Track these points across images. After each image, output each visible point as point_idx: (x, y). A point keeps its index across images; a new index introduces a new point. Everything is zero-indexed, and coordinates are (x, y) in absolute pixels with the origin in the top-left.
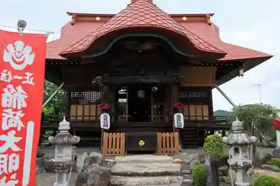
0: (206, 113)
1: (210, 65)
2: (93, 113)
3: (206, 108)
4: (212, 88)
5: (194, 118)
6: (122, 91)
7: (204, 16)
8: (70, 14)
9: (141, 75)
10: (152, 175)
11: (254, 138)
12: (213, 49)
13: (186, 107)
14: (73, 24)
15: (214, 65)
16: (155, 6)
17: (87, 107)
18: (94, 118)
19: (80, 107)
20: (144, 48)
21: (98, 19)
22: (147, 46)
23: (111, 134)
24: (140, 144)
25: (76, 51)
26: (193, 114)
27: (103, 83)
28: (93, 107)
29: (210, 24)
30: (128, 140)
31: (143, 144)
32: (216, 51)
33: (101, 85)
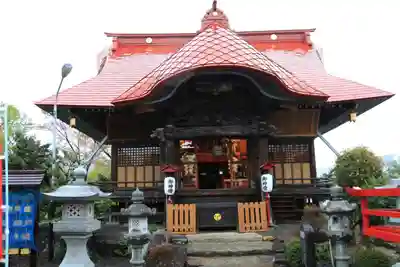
0: (307, 174)
1: (310, 107)
3: (306, 166)
4: (314, 138)
5: (290, 182)
7: (301, 33)
8: (109, 35)
10: (238, 254)
13: (278, 166)
14: (114, 51)
17: (140, 170)
18: (151, 185)
19: (131, 169)
20: (221, 90)
21: (149, 40)
24: (215, 218)
26: (288, 175)
27: (167, 138)
28: (149, 169)
29: (310, 45)
30: (199, 211)
31: (220, 218)
32: (316, 94)
33: (163, 140)
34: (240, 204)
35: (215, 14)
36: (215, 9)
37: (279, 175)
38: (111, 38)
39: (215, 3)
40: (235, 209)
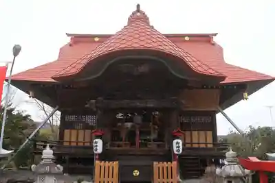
0: (210, 140)
1: (212, 88)
2: (87, 139)
3: (210, 133)
4: (216, 112)
5: (196, 146)
6: (120, 116)
8: (69, 35)
9: (139, 99)
11: (247, 171)
12: (212, 72)
13: (188, 133)
14: (70, 45)
15: (217, 88)
16: (152, 27)
17: (81, 132)
18: (88, 144)
19: (74, 132)
20: (140, 71)
21: (97, 39)
22: (143, 69)
23: (103, 162)
24: (134, 174)
25: (69, 74)
26: (195, 140)
27: (97, 107)
28: (88, 132)
29: (213, 44)
30: (121, 168)
31: (138, 174)
32: (216, 74)
33: (95, 109)
34: (155, 163)
35: (139, 14)
36: (138, 10)
37: (188, 140)
38: (70, 37)
39: (138, 6)
40: (152, 167)
